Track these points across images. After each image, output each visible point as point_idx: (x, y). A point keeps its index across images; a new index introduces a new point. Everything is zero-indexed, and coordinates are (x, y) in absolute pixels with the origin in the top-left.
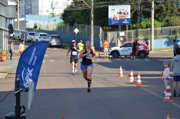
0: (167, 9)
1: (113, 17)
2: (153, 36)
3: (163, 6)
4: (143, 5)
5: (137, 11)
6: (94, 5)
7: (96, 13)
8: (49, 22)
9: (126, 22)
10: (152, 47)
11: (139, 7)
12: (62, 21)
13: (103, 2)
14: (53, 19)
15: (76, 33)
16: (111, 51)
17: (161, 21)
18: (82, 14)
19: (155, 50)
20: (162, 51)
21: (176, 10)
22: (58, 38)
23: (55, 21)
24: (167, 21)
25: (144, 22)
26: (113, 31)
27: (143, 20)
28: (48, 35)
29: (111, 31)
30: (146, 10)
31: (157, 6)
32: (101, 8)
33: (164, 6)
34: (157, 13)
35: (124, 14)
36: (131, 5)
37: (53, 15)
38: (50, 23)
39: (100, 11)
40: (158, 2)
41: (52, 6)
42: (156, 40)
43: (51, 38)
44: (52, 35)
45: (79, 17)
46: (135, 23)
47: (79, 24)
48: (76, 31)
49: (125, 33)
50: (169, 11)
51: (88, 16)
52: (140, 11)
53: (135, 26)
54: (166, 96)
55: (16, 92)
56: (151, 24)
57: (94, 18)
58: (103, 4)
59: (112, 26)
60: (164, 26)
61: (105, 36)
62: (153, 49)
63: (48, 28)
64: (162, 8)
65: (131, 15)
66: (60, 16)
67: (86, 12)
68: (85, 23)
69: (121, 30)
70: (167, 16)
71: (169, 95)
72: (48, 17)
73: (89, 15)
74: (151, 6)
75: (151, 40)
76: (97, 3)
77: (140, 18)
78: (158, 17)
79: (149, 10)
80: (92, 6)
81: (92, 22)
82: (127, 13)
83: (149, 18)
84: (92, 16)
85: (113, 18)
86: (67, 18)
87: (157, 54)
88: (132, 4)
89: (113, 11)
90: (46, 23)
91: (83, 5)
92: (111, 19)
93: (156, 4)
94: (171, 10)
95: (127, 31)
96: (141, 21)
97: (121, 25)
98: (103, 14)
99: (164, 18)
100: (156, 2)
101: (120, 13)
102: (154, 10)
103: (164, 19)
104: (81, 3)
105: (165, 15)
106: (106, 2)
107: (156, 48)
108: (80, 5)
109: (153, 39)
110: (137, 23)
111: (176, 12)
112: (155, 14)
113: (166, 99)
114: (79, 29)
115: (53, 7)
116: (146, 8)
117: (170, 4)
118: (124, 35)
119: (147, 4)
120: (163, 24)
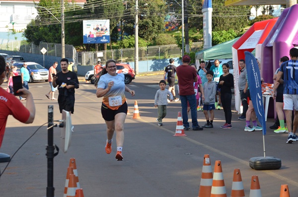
0: (153, 25)
1: (88, 34)
2: (137, 57)
3: (148, 20)
4: (124, 20)
5: (117, 27)
6: (65, 19)
7: (67, 28)
8: (8, 41)
9: (104, 40)
10: (136, 70)
11: (120, 22)
12: (25, 39)
13: (77, 16)
14: (14, 36)
15: (44, 53)
16: (89, 75)
17: (147, 40)
18: (50, 31)
19: (140, 74)
20: (148, 75)
21: (164, 26)
22: (21, 60)
23: (16, 38)
24: (154, 39)
25: (126, 40)
26: (89, 51)
27: (125, 38)
28: (9, 56)
29: (86, 51)
30: (128, 25)
31: (141, 21)
32: (73, 23)
33: (150, 21)
34: (142, 30)
35: (102, 30)
36: (110, 20)
37: (14, 32)
38: (10, 41)
39: (73, 27)
40: (142, 15)
41: (11, 20)
42: (141, 62)
43: (13, 59)
44: (14, 56)
45: (46, 34)
46: (115, 41)
47: (46, 42)
48: (44, 51)
49: (104, 53)
50: (155, 27)
51: (58, 33)
52: (120, 26)
53: (114, 45)
54: (177, 130)
55: (48, 128)
56: (135, 43)
57: (66, 35)
58: (76, 18)
59: (87, 45)
60: (150, 45)
61: (78, 56)
62: (137, 73)
63: (8, 47)
64: (147, 23)
65: (110, 32)
66: (22, 33)
67: (56, 28)
68: (54, 42)
69: (99, 50)
70: (154, 33)
71: (181, 129)
72: (7, 34)
73: (59, 31)
74: (135, 21)
75: (135, 62)
76: (69, 17)
77: (120, 35)
78: (143, 34)
79: (132, 25)
80: (63, 21)
81: (63, 40)
82: (105, 29)
83: (132, 35)
84: (63, 33)
85: (89, 36)
86: (32, 35)
87: (143, 79)
88: (111, 18)
89: (89, 26)
90: (5, 42)
91: (51, 19)
92: (86, 37)
93: (141, 18)
94: (158, 26)
95: (106, 51)
96: (122, 38)
97: (99, 44)
98: (76, 31)
99: (150, 35)
100: (141, 16)
101: (97, 29)
102: (138, 25)
103: (150, 37)
104: (49, 17)
105: (151, 32)
106: (80, 16)
107: (142, 71)
108: (47, 19)
109: (137, 61)
110: (117, 42)
111: (165, 28)
112: (139, 30)
113: (177, 134)
114: (46, 49)
115: (13, 22)
116: (128, 23)
117: (156, 17)
118: (102, 56)
119: (130, 18)
120: (150, 43)
